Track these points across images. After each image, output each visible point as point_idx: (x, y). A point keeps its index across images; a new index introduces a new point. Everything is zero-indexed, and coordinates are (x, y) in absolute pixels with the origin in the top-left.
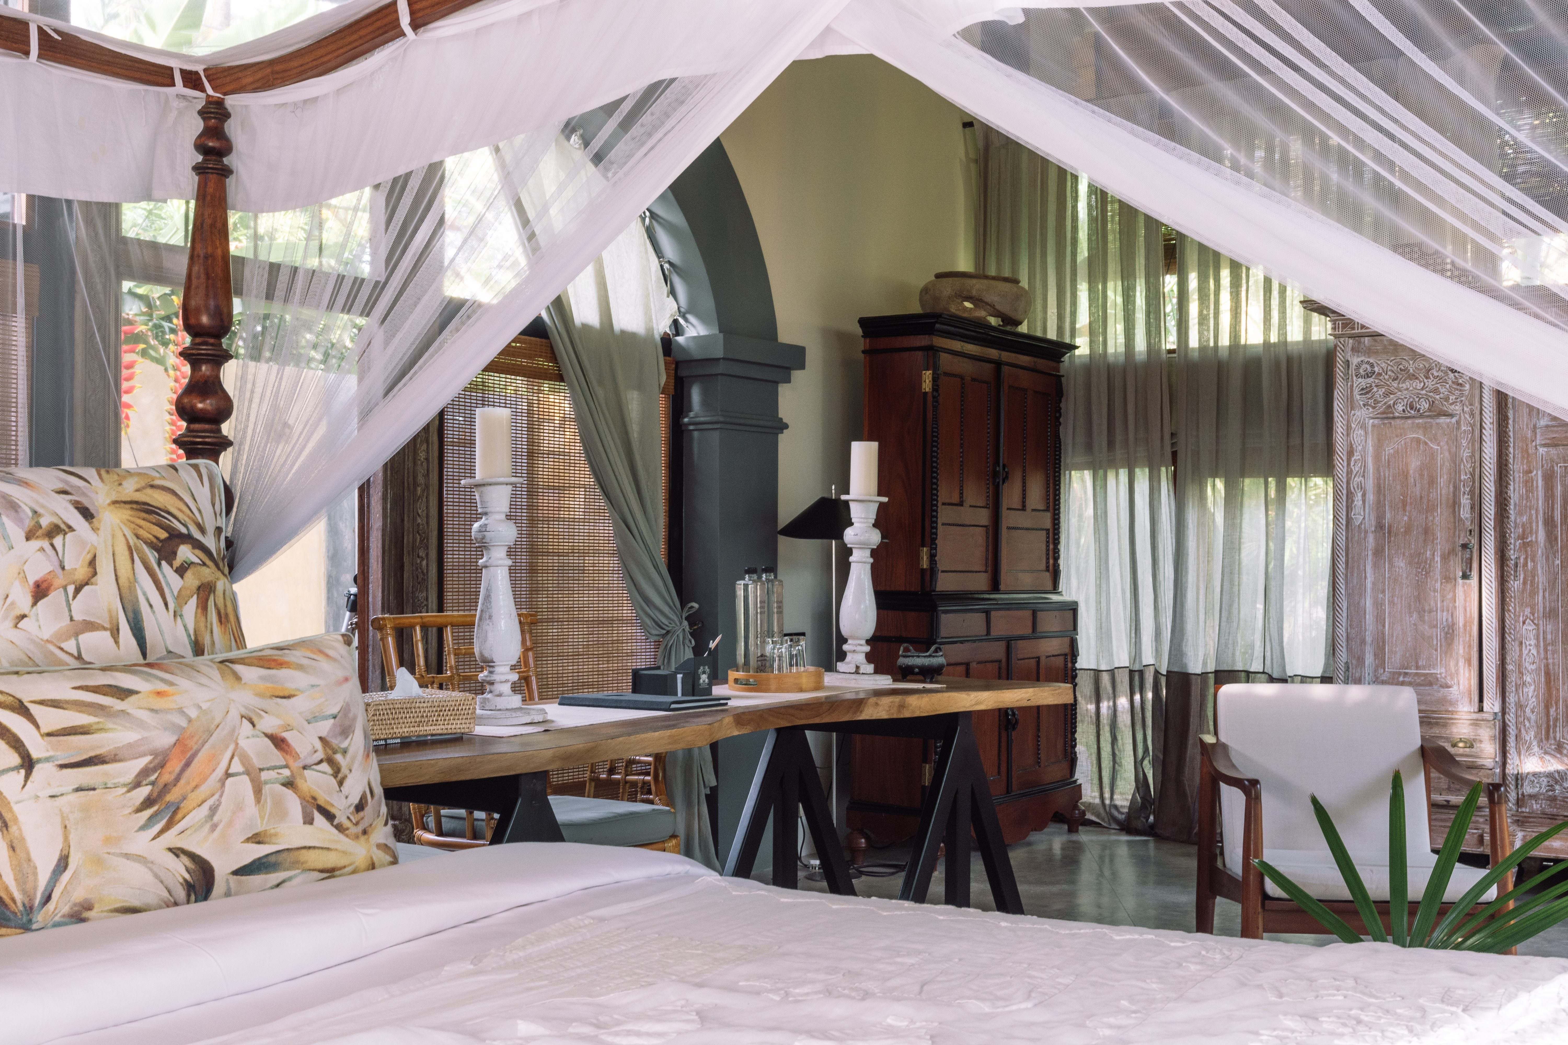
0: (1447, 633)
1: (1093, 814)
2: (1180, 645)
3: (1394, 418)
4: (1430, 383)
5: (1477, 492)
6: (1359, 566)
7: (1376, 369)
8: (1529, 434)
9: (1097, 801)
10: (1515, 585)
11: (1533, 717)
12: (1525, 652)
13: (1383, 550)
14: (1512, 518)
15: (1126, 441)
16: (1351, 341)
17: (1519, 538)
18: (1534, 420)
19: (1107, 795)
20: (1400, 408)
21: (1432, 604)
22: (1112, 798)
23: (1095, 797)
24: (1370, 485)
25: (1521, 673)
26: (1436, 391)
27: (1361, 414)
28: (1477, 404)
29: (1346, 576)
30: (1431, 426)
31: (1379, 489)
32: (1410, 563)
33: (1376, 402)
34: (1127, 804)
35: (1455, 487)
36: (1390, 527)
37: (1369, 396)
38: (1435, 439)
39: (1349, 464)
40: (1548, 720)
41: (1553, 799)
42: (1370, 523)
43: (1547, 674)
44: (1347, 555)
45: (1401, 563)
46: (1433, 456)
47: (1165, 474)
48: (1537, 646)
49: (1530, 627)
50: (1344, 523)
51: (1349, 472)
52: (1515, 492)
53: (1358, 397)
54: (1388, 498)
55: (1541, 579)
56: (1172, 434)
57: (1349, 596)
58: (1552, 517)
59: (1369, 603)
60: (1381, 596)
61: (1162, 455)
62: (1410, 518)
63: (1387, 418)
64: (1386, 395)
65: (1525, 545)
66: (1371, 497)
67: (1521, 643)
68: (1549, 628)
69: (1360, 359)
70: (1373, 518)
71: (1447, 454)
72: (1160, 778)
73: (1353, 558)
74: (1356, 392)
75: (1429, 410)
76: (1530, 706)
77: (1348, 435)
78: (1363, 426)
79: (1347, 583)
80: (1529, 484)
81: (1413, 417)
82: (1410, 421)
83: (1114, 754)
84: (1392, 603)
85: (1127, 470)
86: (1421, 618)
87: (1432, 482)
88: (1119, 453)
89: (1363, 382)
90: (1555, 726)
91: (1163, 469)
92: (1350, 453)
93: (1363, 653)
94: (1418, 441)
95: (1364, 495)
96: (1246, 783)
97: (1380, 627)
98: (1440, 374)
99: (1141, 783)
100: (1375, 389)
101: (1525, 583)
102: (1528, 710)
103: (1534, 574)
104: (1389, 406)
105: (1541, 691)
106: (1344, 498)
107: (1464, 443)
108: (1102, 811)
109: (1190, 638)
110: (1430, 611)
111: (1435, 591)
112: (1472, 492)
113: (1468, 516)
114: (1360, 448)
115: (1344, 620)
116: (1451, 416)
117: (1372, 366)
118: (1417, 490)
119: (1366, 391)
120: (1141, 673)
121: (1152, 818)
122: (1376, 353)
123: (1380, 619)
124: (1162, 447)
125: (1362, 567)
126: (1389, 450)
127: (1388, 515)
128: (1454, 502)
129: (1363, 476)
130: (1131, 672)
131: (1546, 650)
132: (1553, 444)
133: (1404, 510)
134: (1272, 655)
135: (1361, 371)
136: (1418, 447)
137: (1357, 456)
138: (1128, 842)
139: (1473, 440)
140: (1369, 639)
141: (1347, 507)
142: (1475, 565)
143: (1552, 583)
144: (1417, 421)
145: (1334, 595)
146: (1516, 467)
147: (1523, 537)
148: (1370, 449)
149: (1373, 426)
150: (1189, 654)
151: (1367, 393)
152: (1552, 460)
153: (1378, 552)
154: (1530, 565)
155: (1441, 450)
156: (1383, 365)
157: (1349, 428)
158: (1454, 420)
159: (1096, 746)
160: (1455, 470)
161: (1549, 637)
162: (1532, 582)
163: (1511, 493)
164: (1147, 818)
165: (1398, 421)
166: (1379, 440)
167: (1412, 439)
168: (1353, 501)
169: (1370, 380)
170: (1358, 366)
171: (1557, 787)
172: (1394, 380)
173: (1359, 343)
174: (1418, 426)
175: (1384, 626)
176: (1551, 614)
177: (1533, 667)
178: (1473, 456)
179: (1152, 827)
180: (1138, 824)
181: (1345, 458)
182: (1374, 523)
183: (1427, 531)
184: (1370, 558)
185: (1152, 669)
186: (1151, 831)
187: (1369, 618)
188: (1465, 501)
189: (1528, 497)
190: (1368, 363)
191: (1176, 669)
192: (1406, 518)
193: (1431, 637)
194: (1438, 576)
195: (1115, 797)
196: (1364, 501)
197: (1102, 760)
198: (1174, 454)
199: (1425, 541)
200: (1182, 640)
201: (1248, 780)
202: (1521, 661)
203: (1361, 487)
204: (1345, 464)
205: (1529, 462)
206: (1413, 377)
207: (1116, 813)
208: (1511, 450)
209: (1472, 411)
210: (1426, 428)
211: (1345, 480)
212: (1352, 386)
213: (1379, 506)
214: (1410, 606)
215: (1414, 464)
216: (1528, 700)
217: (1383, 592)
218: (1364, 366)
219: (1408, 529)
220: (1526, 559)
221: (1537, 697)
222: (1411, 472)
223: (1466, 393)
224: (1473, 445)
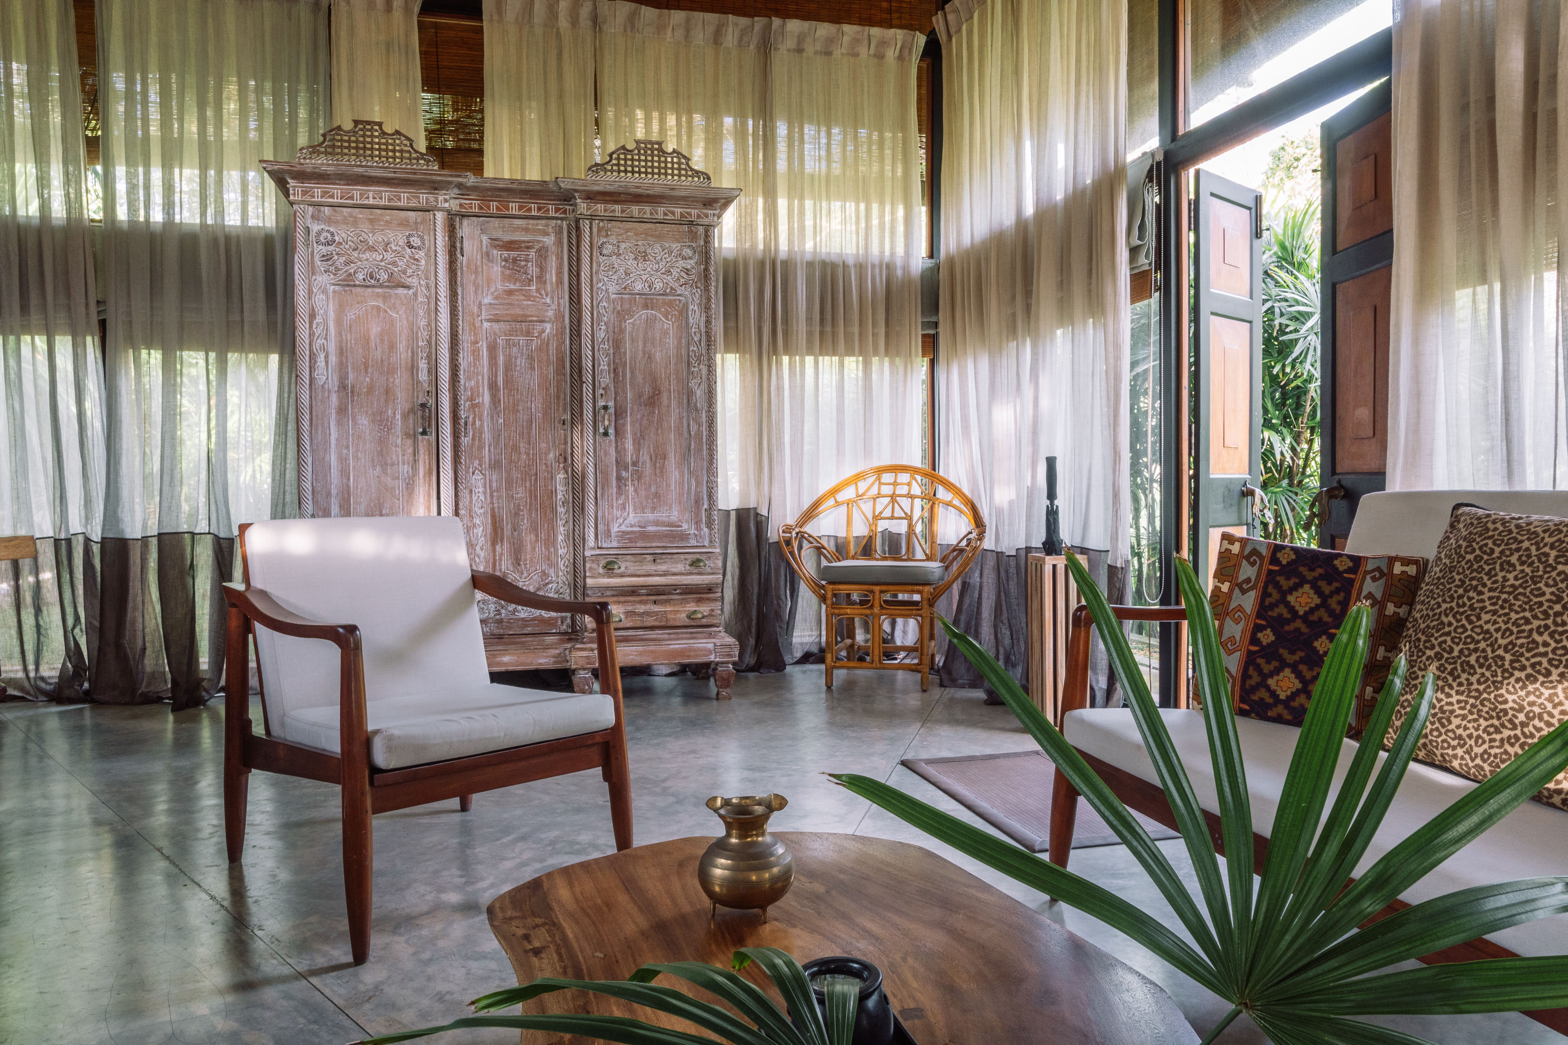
0: (408, 484)
1: (15, 688)
2: (115, 512)
3: (355, 286)
4: (389, 256)
5: (434, 357)
6: (323, 424)
7: (337, 238)
8: (476, 309)
9: (21, 675)
10: (465, 441)
11: (482, 554)
12: (474, 498)
13: (346, 409)
14: (462, 382)
15: (44, 307)
16: (311, 209)
17: (467, 400)
18: (480, 298)
19: (31, 667)
20: (361, 276)
21: (394, 457)
22: (37, 670)
23: (17, 671)
24: (332, 347)
25: (471, 516)
26: (394, 264)
27: (322, 279)
28: (433, 279)
29: (311, 433)
30: (390, 296)
31: (341, 352)
32: (373, 421)
33: (337, 269)
34: (56, 673)
35: (413, 353)
36: (353, 387)
37: (329, 263)
38: (394, 308)
39: (311, 327)
40: (495, 555)
41: (500, 621)
42: (333, 383)
43: (493, 516)
44: (311, 413)
45: (364, 421)
46: (392, 322)
47: (91, 344)
48: (485, 493)
49: (478, 476)
50: (308, 382)
51: (312, 334)
52: (464, 361)
53: (319, 263)
54: (350, 360)
55: (487, 436)
56: (98, 302)
57: (313, 451)
58: (496, 382)
59: (333, 459)
60: (345, 451)
61: (88, 323)
62: (372, 379)
63: (348, 285)
64: (347, 263)
65: (474, 406)
66: (333, 359)
67: (471, 491)
68: (494, 477)
69: (320, 227)
70: (336, 379)
71: (405, 322)
72: (96, 644)
73: (317, 416)
74: (317, 258)
75: (389, 281)
76: (480, 544)
77: (310, 299)
78: (325, 291)
79: (311, 440)
80: (476, 353)
81: (374, 286)
82: (370, 290)
83: (38, 626)
84: (356, 458)
85: (45, 338)
86: (384, 471)
87: (392, 347)
88: (35, 317)
89: (324, 250)
90: (500, 560)
91: (89, 339)
92: (312, 316)
93: (329, 504)
94: (378, 308)
95: (327, 357)
96: (341, 630)
97: (345, 481)
98: (398, 248)
99: (73, 652)
100: (336, 257)
101: (473, 439)
102: (478, 548)
103: (481, 432)
104: (350, 274)
105: (489, 531)
106: (307, 358)
107: (421, 313)
108: (26, 684)
109: (126, 505)
110: (392, 465)
111: (396, 446)
112: (429, 357)
113: (426, 378)
114: (322, 312)
115: (310, 474)
116: (408, 287)
117: (332, 234)
118: (378, 354)
119: (327, 258)
120: (69, 541)
121: (86, 685)
122: (337, 222)
123: (344, 473)
124: (87, 314)
125: (326, 425)
126: (350, 315)
127: (351, 376)
128: (413, 367)
129: (326, 339)
130: (57, 542)
131: (492, 496)
132: (496, 320)
133: (366, 372)
134: (218, 516)
135: (322, 238)
136: (379, 314)
137: (319, 319)
138: (60, 713)
139: (428, 311)
140: (334, 492)
141: (310, 367)
142: (433, 423)
143: (496, 437)
144: (377, 290)
145: (298, 451)
146: (465, 338)
147: (471, 399)
148: (332, 314)
149: (334, 292)
150: (126, 519)
151: (328, 260)
152: (495, 334)
153: (342, 410)
154: (478, 423)
155: (400, 318)
156: (344, 235)
157: (310, 292)
158: (411, 292)
159: (15, 620)
160: (413, 337)
161: (494, 485)
162: (480, 438)
163: (460, 360)
164: (82, 685)
165: (359, 289)
166: (340, 306)
167: (373, 307)
168: (316, 362)
169: (331, 248)
170: (319, 234)
171: (503, 611)
172: (354, 250)
173: (319, 211)
174: (378, 295)
175: (349, 479)
176: (495, 465)
177: (482, 511)
178: (429, 325)
179: (87, 693)
180: (67, 692)
181: (307, 321)
182: (336, 383)
183: (388, 392)
184: (334, 416)
185: (81, 538)
186: (87, 698)
187: (334, 473)
188: (423, 365)
189: (475, 364)
190: (328, 231)
191: (111, 536)
192: (368, 379)
193: (393, 488)
194: (399, 432)
195: (41, 668)
196: (327, 362)
197: (24, 633)
198: (103, 324)
199: (386, 400)
200: (117, 506)
201: (341, 627)
202: (471, 506)
203: (323, 348)
204: (307, 326)
205: (475, 334)
206: (372, 249)
207: (43, 685)
208: (460, 322)
209: (427, 284)
210: (385, 298)
211: (307, 342)
212: (313, 252)
213: (342, 367)
214: (373, 460)
215: (375, 330)
216: (477, 539)
217: (347, 447)
218: (325, 234)
219: (371, 390)
220: (474, 418)
221: (485, 536)
222: (372, 337)
223: (422, 268)
224: (429, 315)
